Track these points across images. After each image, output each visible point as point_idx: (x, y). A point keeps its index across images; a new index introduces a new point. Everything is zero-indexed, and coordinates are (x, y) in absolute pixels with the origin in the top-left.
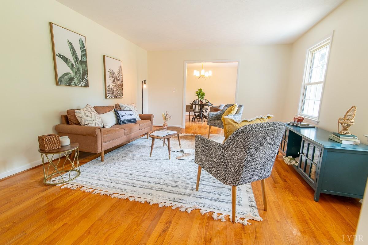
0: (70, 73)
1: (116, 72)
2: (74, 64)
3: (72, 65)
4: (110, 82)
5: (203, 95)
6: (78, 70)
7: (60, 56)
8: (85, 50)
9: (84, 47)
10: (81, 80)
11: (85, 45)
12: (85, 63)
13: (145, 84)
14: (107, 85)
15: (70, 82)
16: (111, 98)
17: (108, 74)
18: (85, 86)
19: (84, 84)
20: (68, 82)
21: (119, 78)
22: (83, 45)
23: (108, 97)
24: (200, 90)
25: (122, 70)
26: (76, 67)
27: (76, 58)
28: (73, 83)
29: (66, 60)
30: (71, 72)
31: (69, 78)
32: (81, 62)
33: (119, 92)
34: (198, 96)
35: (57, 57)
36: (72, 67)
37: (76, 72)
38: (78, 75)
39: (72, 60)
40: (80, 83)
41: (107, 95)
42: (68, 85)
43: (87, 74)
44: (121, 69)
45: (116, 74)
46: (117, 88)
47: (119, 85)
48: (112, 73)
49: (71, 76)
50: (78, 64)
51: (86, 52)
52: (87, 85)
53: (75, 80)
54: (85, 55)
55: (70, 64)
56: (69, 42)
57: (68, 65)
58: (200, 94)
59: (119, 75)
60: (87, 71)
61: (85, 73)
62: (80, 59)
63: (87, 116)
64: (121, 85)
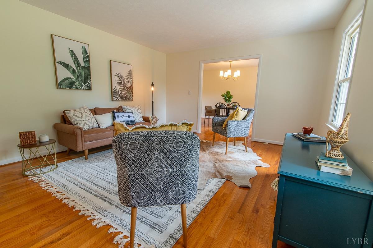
0: (71, 78)
1: (124, 75)
2: (76, 69)
3: (74, 70)
4: (117, 86)
5: (230, 97)
6: (80, 74)
7: (60, 63)
8: (88, 57)
9: (87, 53)
10: (83, 84)
11: (88, 53)
12: (89, 68)
13: (153, 87)
14: (113, 88)
15: (71, 85)
16: (118, 100)
17: (114, 78)
18: (87, 89)
19: (87, 88)
20: (69, 86)
21: (128, 81)
22: (85, 52)
23: (115, 99)
24: (228, 92)
25: (132, 73)
26: (78, 72)
27: (78, 64)
28: (74, 87)
29: (67, 66)
30: (72, 76)
31: (70, 82)
32: (84, 68)
33: (128, 94)
34: (225, 99)
35: (57, 64)
36: (73, 72)
37: (78, 76)
38: (80, 79)
39: (74, 66)
40: (82, 87)
41: (114, 97)
42: (69, 88)
43: (90, 78)
44: (130, 73)
45: (125, 78)
46: (125, 90)
47: (128, 88)
48: (120, 77)
49: (72, 80)
50: (80, 69)
51: (89, 58)
52: (90, 88)
53: (77, 84)
54: (89, 61)
55: (71, 70)
56: (71, 50)
57: (69, 71)
58: (228, 97)
59: (128, 78)
60: (90, 75)
61: (88, 77)
62: (82, 65)
63: (77, 116)
64: (131, 88)
